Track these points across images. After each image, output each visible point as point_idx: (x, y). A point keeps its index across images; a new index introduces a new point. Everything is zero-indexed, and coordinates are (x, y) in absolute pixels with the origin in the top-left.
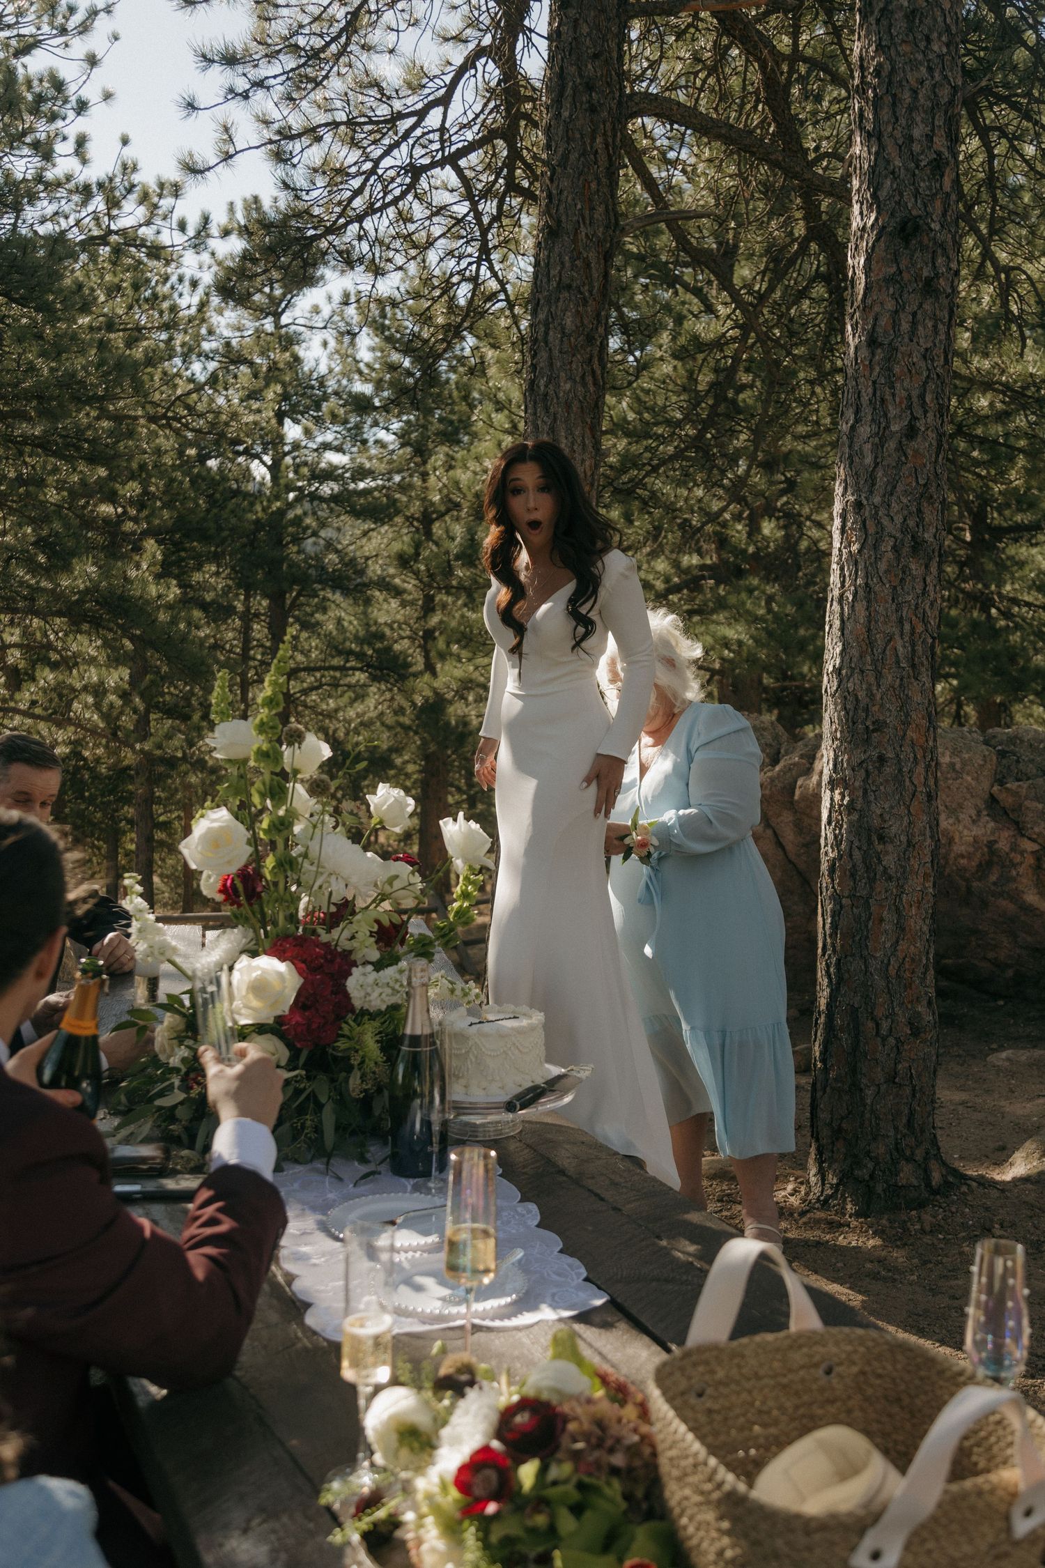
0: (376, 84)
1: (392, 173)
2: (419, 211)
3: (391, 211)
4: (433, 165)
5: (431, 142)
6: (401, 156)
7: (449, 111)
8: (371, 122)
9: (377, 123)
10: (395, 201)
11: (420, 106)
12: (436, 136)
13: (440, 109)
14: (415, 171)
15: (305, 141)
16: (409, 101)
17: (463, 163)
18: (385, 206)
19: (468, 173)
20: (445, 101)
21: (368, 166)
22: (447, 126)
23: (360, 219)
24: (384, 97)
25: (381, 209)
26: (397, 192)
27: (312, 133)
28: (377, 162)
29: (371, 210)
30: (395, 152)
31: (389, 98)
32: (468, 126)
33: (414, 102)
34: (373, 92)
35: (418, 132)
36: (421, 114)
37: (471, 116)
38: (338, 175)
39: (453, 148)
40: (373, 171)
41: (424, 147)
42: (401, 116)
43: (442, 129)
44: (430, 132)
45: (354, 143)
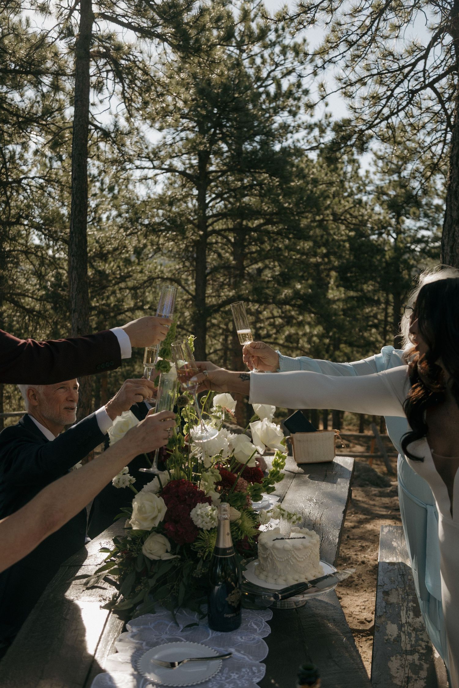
0: (391, 54)
1: (402, 95)
2: (416, 112)
3: (402, 114)
4: (422, 88)
5: (420, 77)
6: (405, 86)
7: (428, 61)
8: (389, 72)
9: (392, 72)
10: (403, 109)
11: (413, 61)
12: (421, 74)
13: (423, 61)
14: (413, 93)
15: (358, 85)
16: (408, 60)
17: (436, 85)
18: (399, 111)
19: (440, 90)
20: (425, 57)
21: (389, 93)
22: (427, 68)
23: (387, 118)
24: (396, 60)
25: (397, 113)
26: (405, 103)
27: (362, 81)
28: (393, 91)
29: (392, 114)
30: (401, 85)
31: (398, 60)
32: (437, 67)
33: (410, 60)
34: (391, 58)
35: (412, 73)
36: (414, 65)
37: (438, 62)
38: (375, 98)
39: (431, 79)
40: (392, 95)
41: (416, 80)
42: (404, 67)
43: (424, 71)
44: (418, 73)
45: (381, 83)
